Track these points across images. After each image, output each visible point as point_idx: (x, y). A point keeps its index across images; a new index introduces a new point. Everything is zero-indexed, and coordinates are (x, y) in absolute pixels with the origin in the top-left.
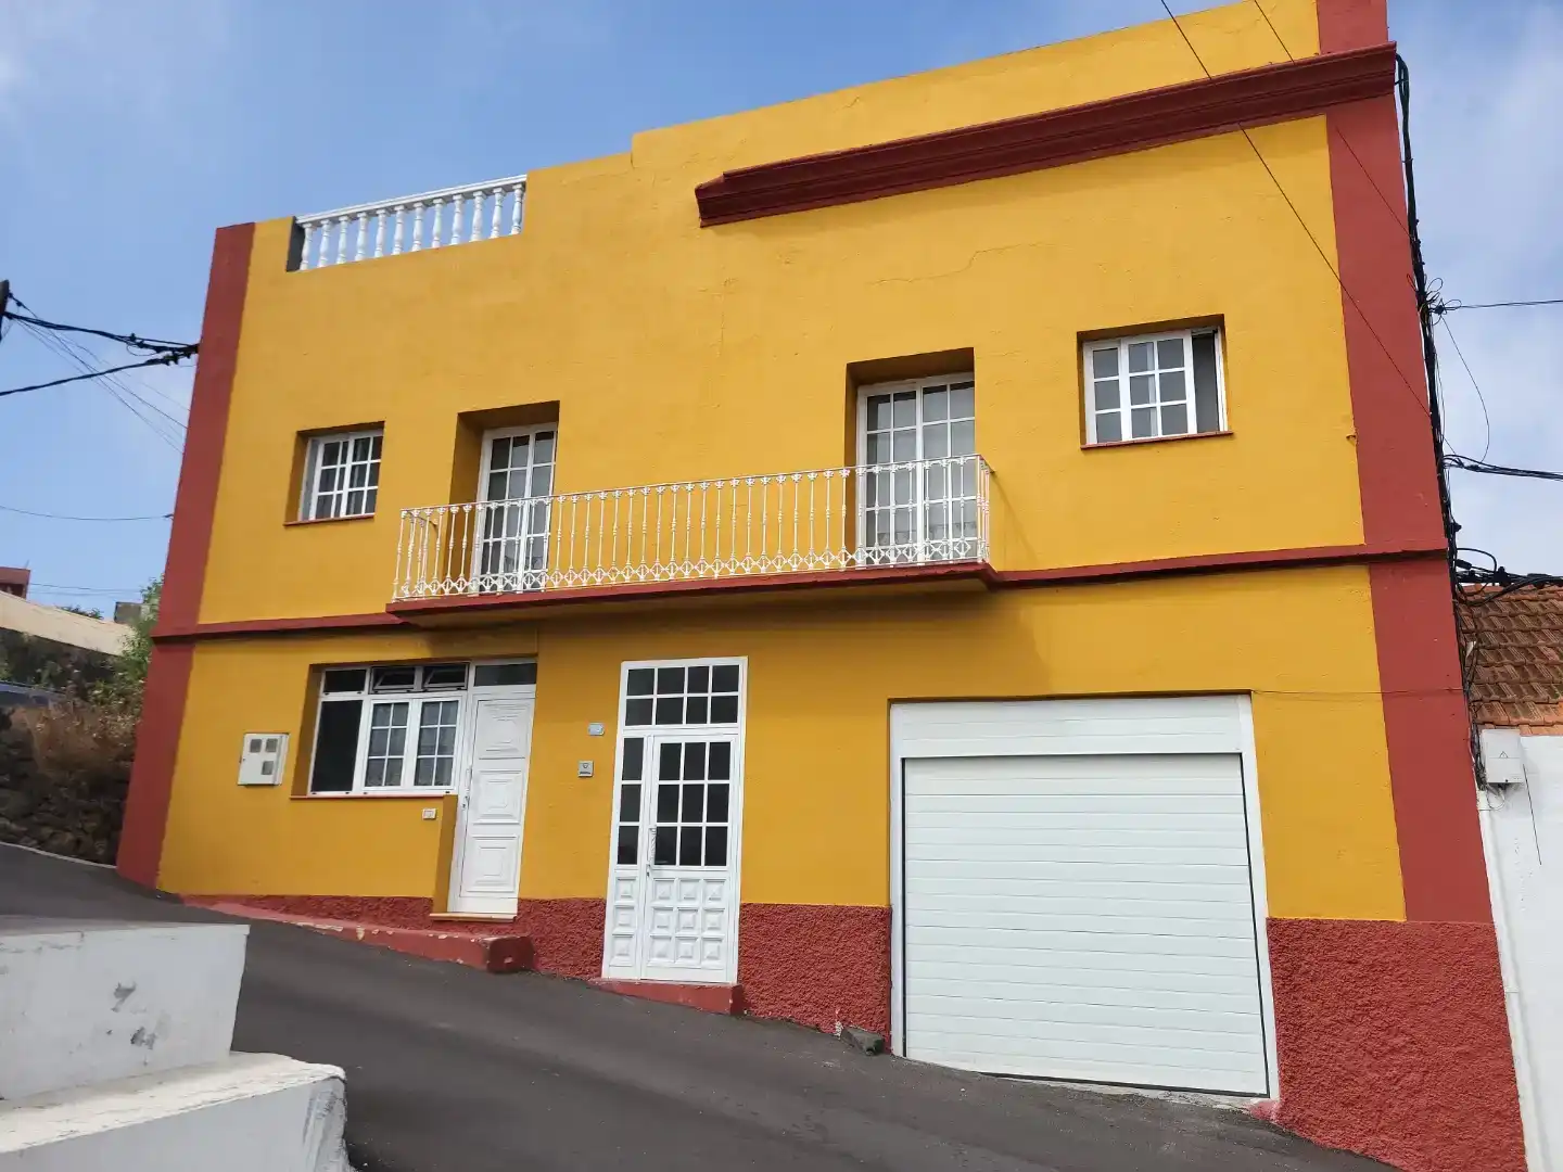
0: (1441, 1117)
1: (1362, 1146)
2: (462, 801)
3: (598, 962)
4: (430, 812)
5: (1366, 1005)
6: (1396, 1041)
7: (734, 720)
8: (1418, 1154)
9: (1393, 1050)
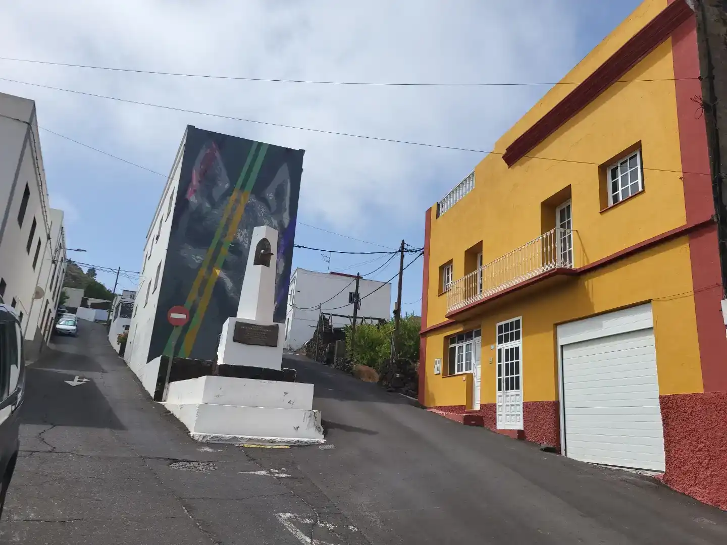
0: (716, 479)
1: (689, 491)
2: (474, 375)
3: (495, 424)
4: (464, 378)
5: (690, 430)
6: (700, 446)
7: (519, 339)
8: (708, 496)
9: (700, 450)
